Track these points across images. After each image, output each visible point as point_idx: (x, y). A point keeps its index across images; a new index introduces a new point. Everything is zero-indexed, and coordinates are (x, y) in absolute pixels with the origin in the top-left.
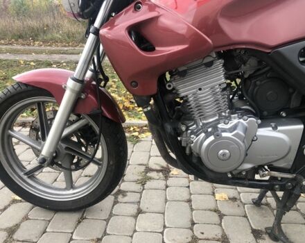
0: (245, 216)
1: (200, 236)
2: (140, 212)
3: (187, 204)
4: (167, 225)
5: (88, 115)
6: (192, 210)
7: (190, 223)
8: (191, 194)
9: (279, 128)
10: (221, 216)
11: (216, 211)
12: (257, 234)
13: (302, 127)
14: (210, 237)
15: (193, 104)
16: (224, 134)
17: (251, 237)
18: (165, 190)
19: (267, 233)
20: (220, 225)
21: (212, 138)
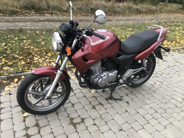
0: (102, 96)
1: (94, 105)
2: (73, 105)
3: (85, 98)
4: (84, 105)
5: (62, 80)
6: (88, 99)
7: (89, 103)
8: (84, 94)
9: (113, 73)
10: (96, 98)
11: (94, 97)
12: (107, 99)
13: (117, 71)
14: (97, 104)
15: (94, 71)
16: (104, 78)
17: (106, 101)
18: (75, 95)
19: (109, 98)
20: (97, 100)
21: (101, 79)
